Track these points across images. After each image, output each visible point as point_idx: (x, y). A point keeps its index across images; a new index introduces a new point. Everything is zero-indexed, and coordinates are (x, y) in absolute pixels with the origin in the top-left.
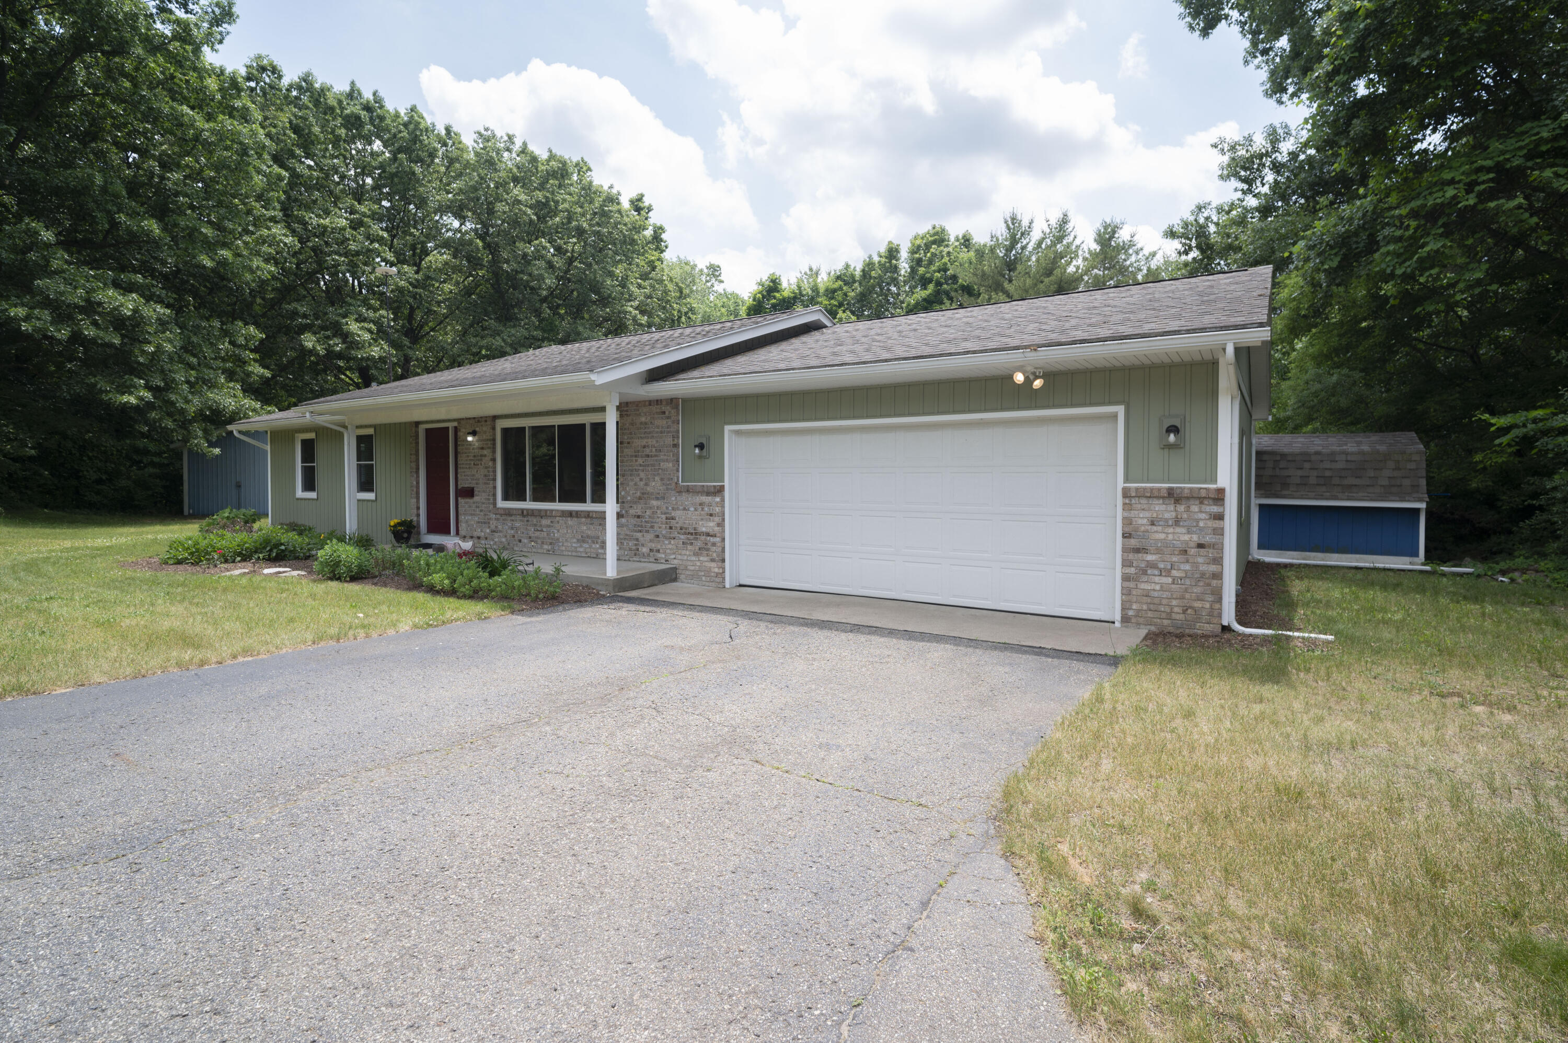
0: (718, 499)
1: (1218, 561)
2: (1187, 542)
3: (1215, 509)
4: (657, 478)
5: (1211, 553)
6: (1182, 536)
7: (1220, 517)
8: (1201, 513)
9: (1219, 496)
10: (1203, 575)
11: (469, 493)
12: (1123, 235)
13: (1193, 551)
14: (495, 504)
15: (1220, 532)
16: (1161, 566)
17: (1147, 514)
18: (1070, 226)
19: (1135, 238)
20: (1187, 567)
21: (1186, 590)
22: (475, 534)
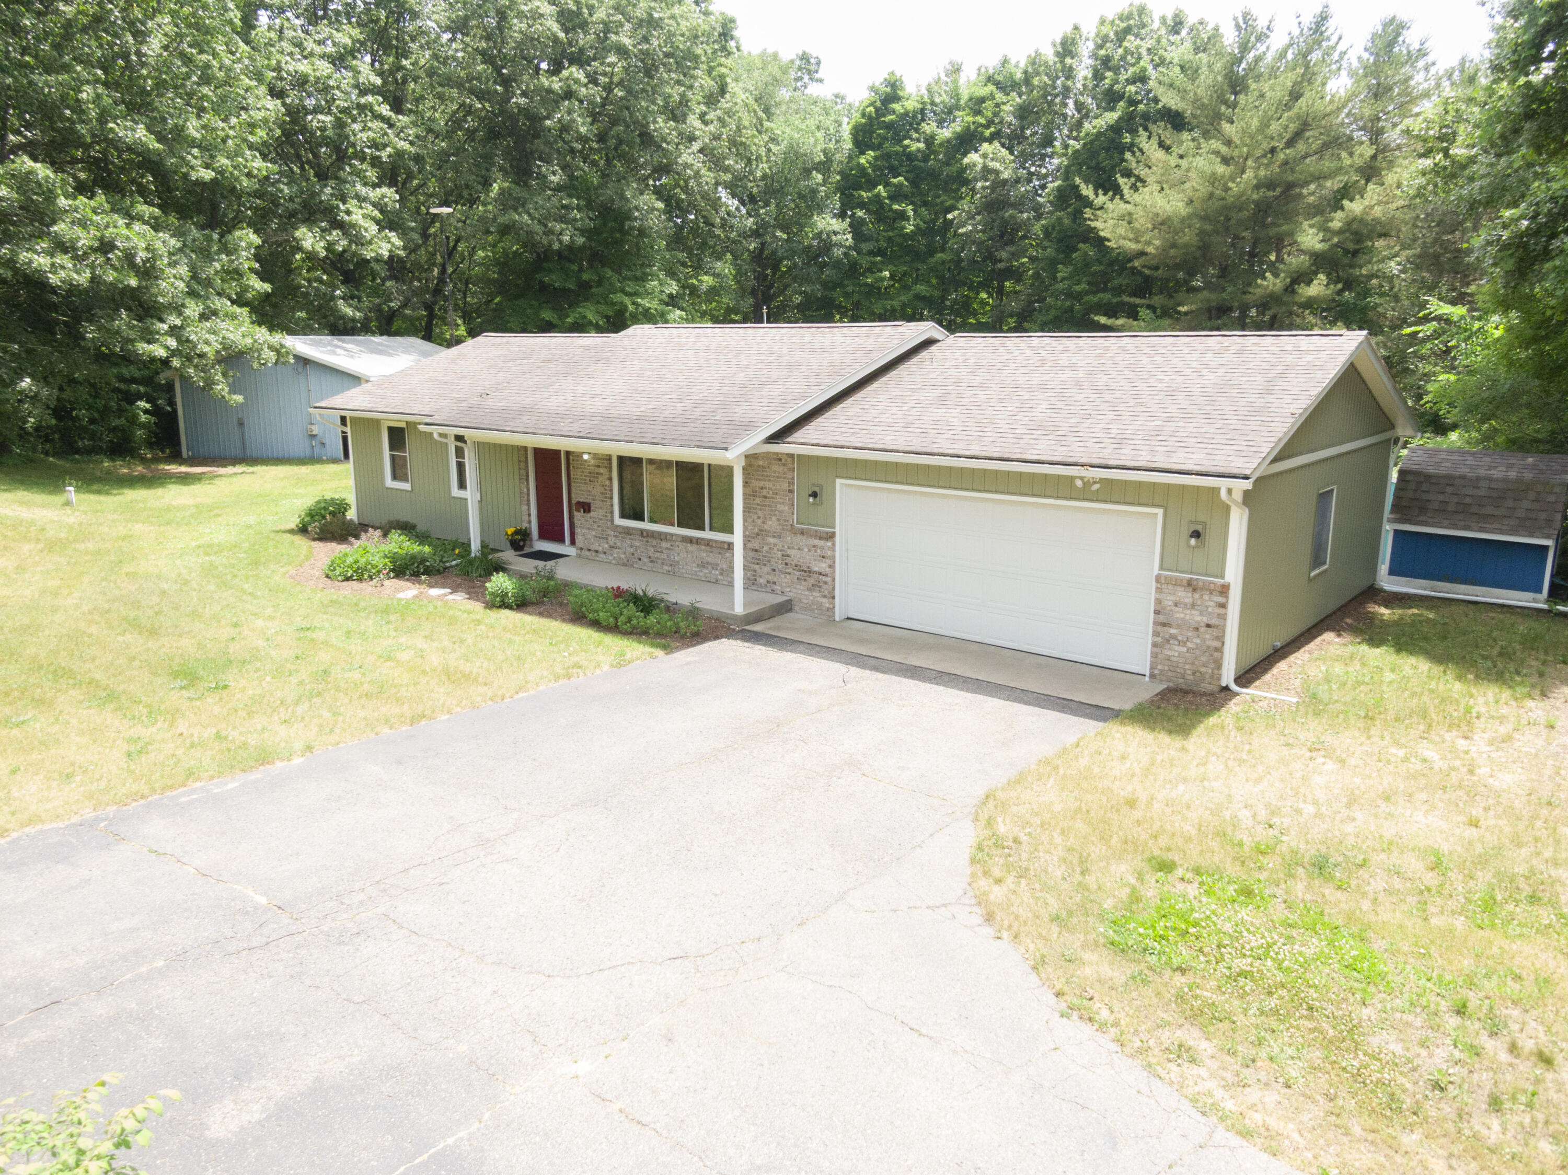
0: (829, 544)
1: (1221, 638)
2: (1198, 622)
3: (1221, 600)
4: (774, 518)
5: (1215, 632)
6: (1196, 617)
7: (1223, 606)
8: (1211, 601)
9: (1224, 590)
10: (1209, 647)
11: (586, 507)
12: (1411, 39)
13: (1203, 629)
14: (612, 521)
15: (1223, 617)
16: (1180, 638)
17: (1173, 598)
18: (1331, 24)
19: (1426, 46)
20: (1198, 641)
21: (1196, 658)
22: (592, 548)
